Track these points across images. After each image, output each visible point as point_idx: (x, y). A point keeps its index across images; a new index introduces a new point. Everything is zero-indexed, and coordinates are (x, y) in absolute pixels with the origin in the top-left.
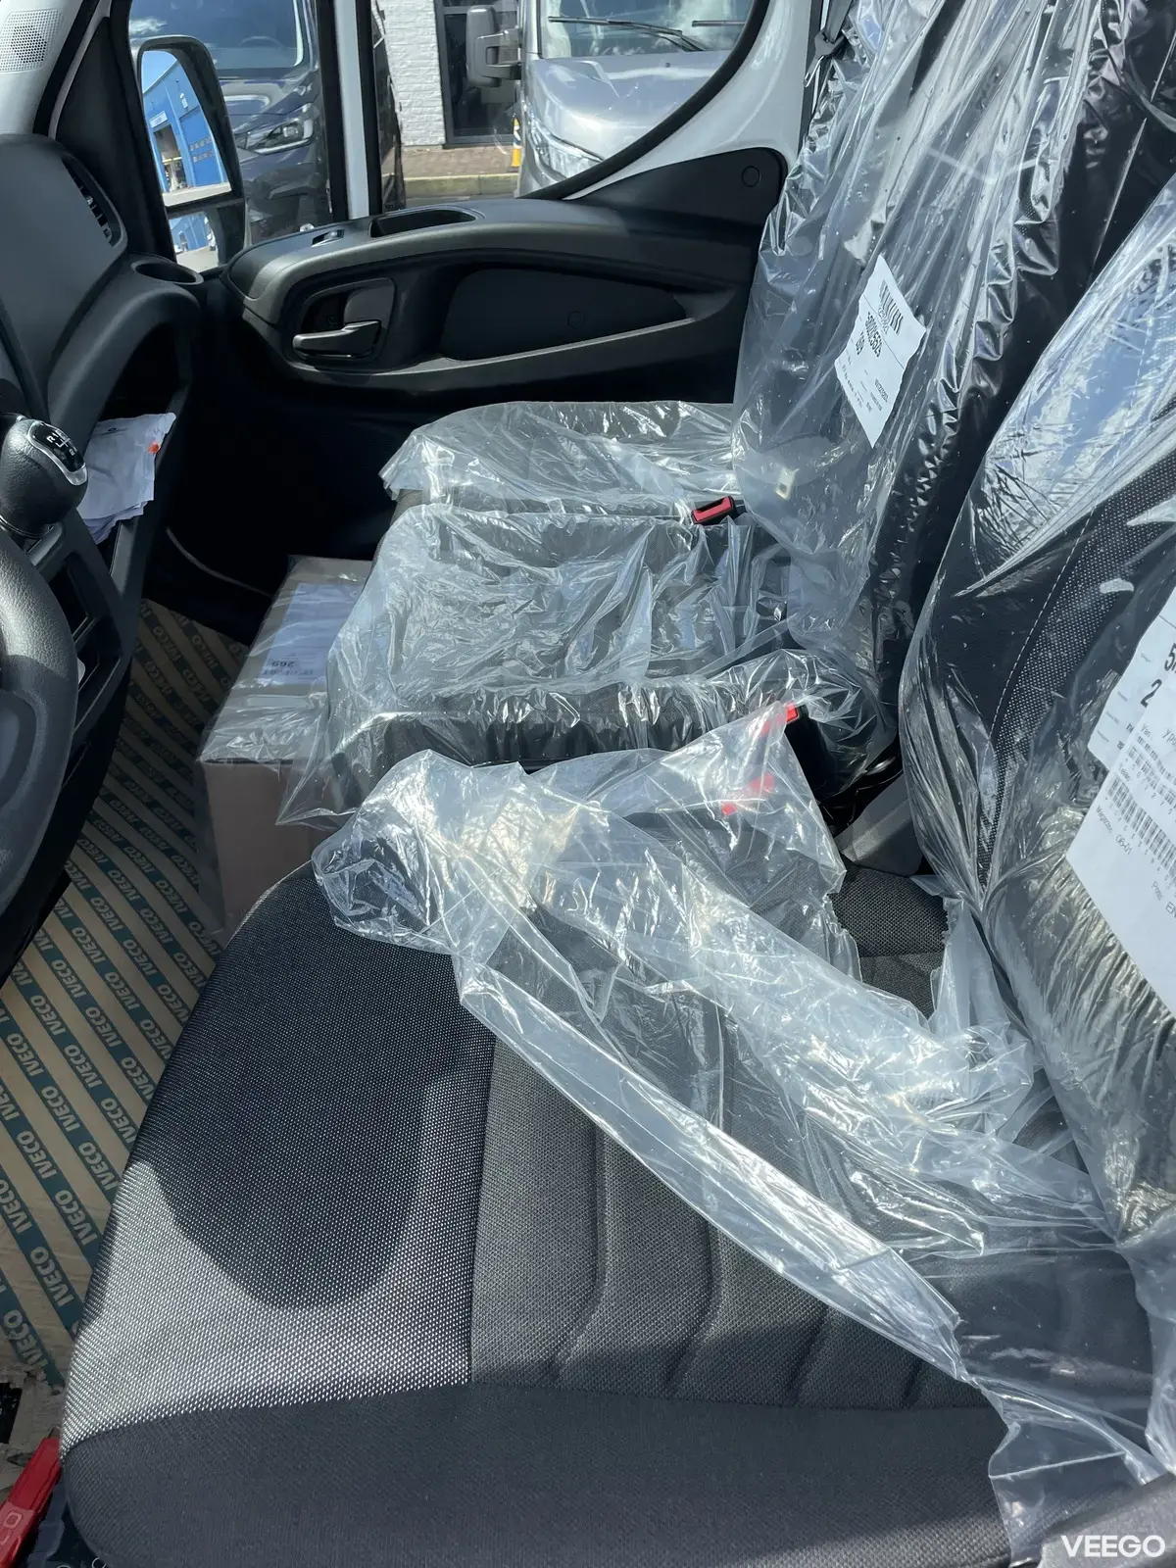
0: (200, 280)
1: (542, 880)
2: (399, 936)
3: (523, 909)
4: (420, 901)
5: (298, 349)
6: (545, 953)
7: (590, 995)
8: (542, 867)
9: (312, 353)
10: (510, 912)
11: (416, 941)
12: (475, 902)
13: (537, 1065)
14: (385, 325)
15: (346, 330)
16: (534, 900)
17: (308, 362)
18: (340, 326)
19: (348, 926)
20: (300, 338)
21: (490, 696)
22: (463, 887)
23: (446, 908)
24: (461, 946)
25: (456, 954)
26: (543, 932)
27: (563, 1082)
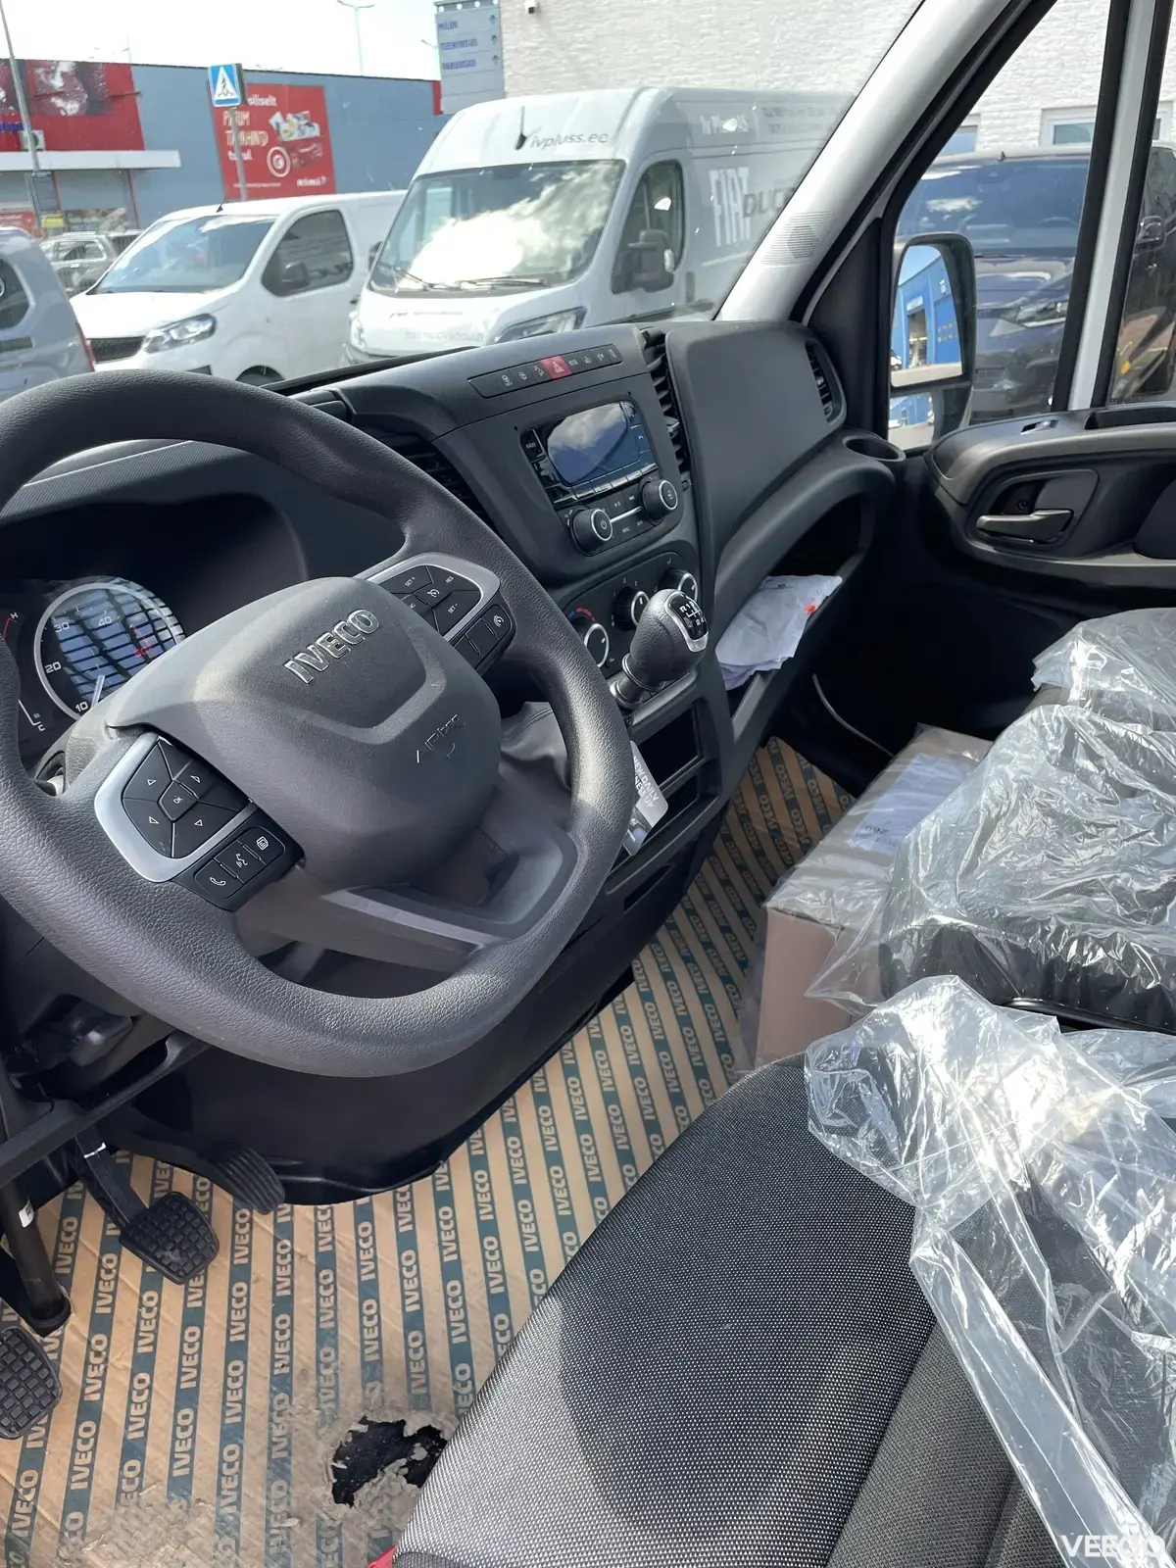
0: (902, 458)
1: (1047, 1158)
2: (868, 1164)
3: (1013, 1184)
4: (902, 1135)
5: (982, 530)
6: (1024, 1244)
7: (1061, 1312)
8: (1049, 1144)
9: (994, 535)
10: (996, 1181)
11: (884, 1177)
12: (962, 1157)
13: (971, 1371)
14: (1077, 515)
15: (1034, 517)
16: (1030, 1177)
17: (988, 542)
18: (1031, 511)
19: (821, 1135)
20: (985, 518)
21: (1060, 929)
22: (952, 1136)
23: (927, 1152)
24: (930, 1201)
25: (921, 1208)
26: (1029, 1219)
27: (993, 1406)
